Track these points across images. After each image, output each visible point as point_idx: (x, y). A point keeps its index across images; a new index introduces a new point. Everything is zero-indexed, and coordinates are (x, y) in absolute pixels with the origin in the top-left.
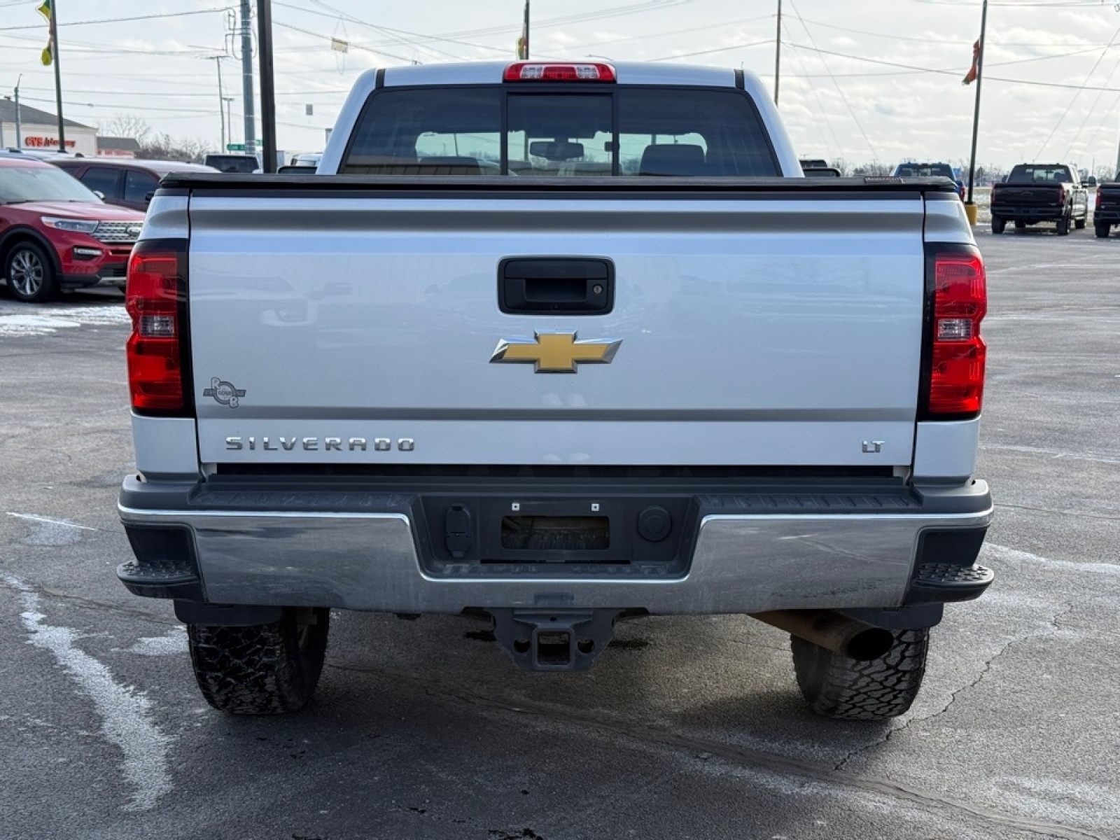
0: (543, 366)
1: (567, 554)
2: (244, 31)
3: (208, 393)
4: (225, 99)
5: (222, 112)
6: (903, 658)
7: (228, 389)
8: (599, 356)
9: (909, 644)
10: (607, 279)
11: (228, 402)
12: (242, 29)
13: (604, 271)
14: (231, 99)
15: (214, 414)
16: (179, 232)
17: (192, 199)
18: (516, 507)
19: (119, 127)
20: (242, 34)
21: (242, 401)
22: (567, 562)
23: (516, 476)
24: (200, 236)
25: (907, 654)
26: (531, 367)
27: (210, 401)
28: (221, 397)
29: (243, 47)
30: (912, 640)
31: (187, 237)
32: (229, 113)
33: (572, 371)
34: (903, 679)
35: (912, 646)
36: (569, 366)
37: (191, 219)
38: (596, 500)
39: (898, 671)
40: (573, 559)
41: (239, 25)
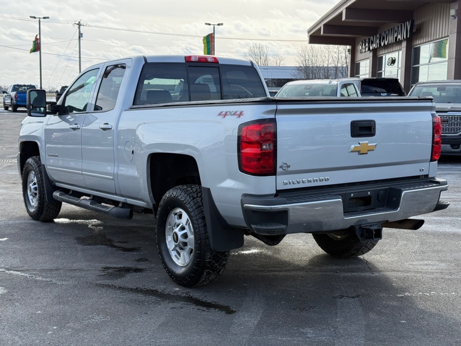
1: (363, 208)
3: (281, 167)
7: (286, 165)
8: (372, 148)
11: (285, 170)
15: (282, 174)
16: (272, 116)
17: (278, 106)
18: (352, 195)
21: (289, 169)
22: (362, 210)
23: (344, 187)
24: (279, 117)
26: (357, 153)
27: (281, 170)
28: (284, 168)
31: (274, 117)
33: (367, 154)
36: (366, 152)
37: (276, 112)
38: (369, 191)
40: (364, 209)
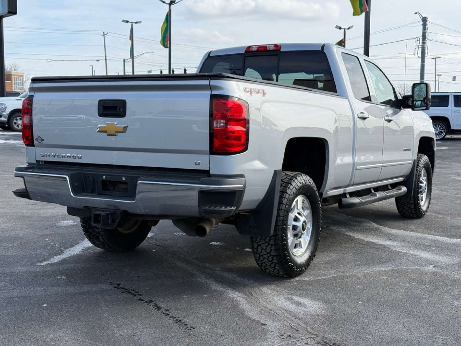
0: (109, 133)
2: (423, 46)
3: (37, 140)
4: (438, 75)
5: (435, 80)
6: (271, 250)
7: (40, 138)
8: (121, 130)
9: (272, 245)
10: (123, 106)
12: (422, 45)
13: (123, 103)
14: (440, 75)
15: (39, 146)
16: (32, 93)
17: (34, 84)
18: (104, 177)
19: (400, 89)
20: (422, 47)
21: (44, 142)
25: (272, 249)
26: (106, 134)
27: (37, 142)
28: (39, 141)
29: (422, 53)
30: (273, 244)
31: (34, 95)
32: (439, 81)
33: (115, 135)
34: (274, 258)
35: (273, 246)
36: (114, 133)
37: (34, 89)
38: (123, 176)
39: (271, 255)
41: (421, 44)
